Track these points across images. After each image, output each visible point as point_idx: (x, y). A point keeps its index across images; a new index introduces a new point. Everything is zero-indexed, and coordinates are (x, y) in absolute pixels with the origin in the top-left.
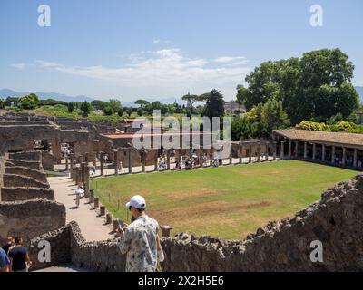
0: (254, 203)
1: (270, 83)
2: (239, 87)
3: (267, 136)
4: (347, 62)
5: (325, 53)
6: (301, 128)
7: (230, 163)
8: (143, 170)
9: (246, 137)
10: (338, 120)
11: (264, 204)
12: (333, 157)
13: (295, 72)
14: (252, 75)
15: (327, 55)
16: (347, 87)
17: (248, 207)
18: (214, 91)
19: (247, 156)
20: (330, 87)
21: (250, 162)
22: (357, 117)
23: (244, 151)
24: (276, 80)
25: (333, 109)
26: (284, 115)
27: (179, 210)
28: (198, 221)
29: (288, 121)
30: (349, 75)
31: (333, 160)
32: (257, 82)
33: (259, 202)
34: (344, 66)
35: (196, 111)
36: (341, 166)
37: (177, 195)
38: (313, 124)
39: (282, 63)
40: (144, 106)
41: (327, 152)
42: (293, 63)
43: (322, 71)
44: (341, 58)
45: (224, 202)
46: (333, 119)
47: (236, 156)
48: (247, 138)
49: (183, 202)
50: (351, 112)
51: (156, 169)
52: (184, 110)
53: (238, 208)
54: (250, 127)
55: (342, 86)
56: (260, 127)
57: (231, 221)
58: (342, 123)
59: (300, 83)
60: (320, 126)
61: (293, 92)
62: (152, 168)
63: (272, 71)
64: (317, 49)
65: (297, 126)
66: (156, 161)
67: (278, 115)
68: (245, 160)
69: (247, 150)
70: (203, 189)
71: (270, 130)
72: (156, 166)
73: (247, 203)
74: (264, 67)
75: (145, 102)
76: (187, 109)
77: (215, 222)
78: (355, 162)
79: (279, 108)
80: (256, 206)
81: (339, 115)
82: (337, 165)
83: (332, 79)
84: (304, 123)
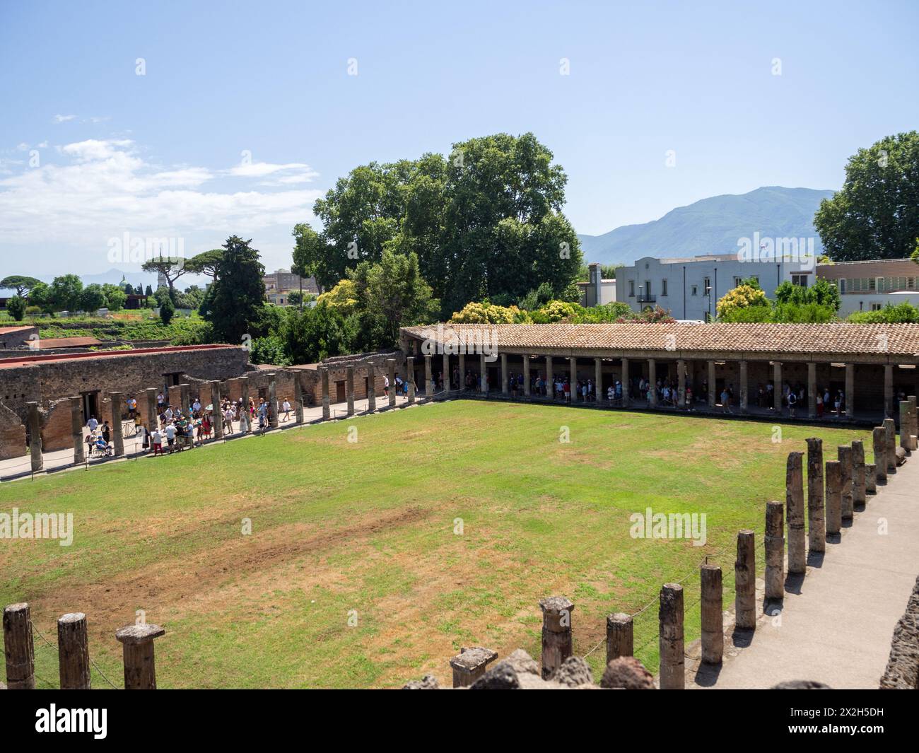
0: (387, 515)
1: (376, 221)
2: (300, 229)
3: (386, 344)
4: (551, 165)
5: (503, 143)
6: (466, 320)
7: (300, 422)
8: (36, 467)
9: (333, 351)
10: (544, 300)
11: (414, 515)
12: (549, 384)
13: (437, 190)
14: (332, 200)
15: (506, 148)
16: (555, 224)
17: (374, 529)
18: (233, 241)
19: (341, 399)
20: (519, 224)
21: (351, 413)
22: (581, 293)
23: (333, 387)
24: (391, 211)
25: (531, 275)
26: (424, 290)
27: (168, 570)
28: (234, 591)
29: (434, 305)
30: (558, 197)
31: (549, 391)
32: (345, 215)
33: (398, 513)
34: (546, 174)
35: (185, 301)
36: (569, 403)
37: (156, 524)
38: (493, 310)
39: (402, 169)
40: (26, 292)
41: (533, 373)
42: (430, 167)
43: (499, 186)
44: (539, 157)
45: (300, 526)
46: (533, 296)
47: (311, 403)
48: (337, 353)
49: (179, 542)
50: (567, 282)
51: (79, 459)
52: (151, 299)
53: (345, 535)
54: (340, 323)
55: (545, 220)
56: (366, 324)
57: (335, 575)
58: (555, 305)
59: (451, 215)
60: (509, 312)
61: (433, 240)
62: (67, 456)
63: (381, 188)
64: (485, 135)
65: (456, 315)
66: (78, 434)
67: (409, 289)
68: (338, 409)
69: (340, 385)
70: (234, 498)
71: (391, 328)
72: (79, 451)
73: (368, 520)
74: (360, 180)
75: (30, 282)
76: (157, 296)
77: (284, 586)
78: (598, 391)
79: (411, 272)
80: (393, 523)
81: (545, 287)
82: (559, 400)
83: (522, 205)
84: (471, 308)
